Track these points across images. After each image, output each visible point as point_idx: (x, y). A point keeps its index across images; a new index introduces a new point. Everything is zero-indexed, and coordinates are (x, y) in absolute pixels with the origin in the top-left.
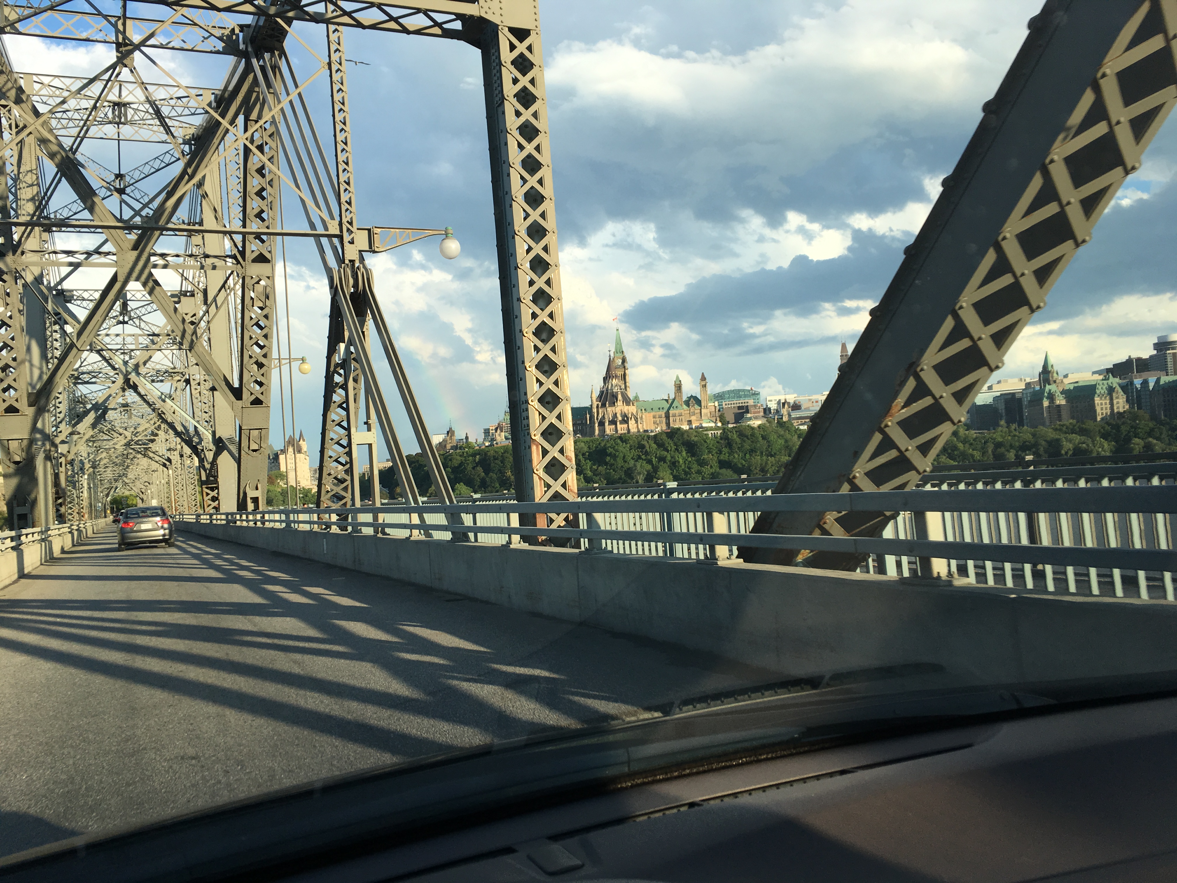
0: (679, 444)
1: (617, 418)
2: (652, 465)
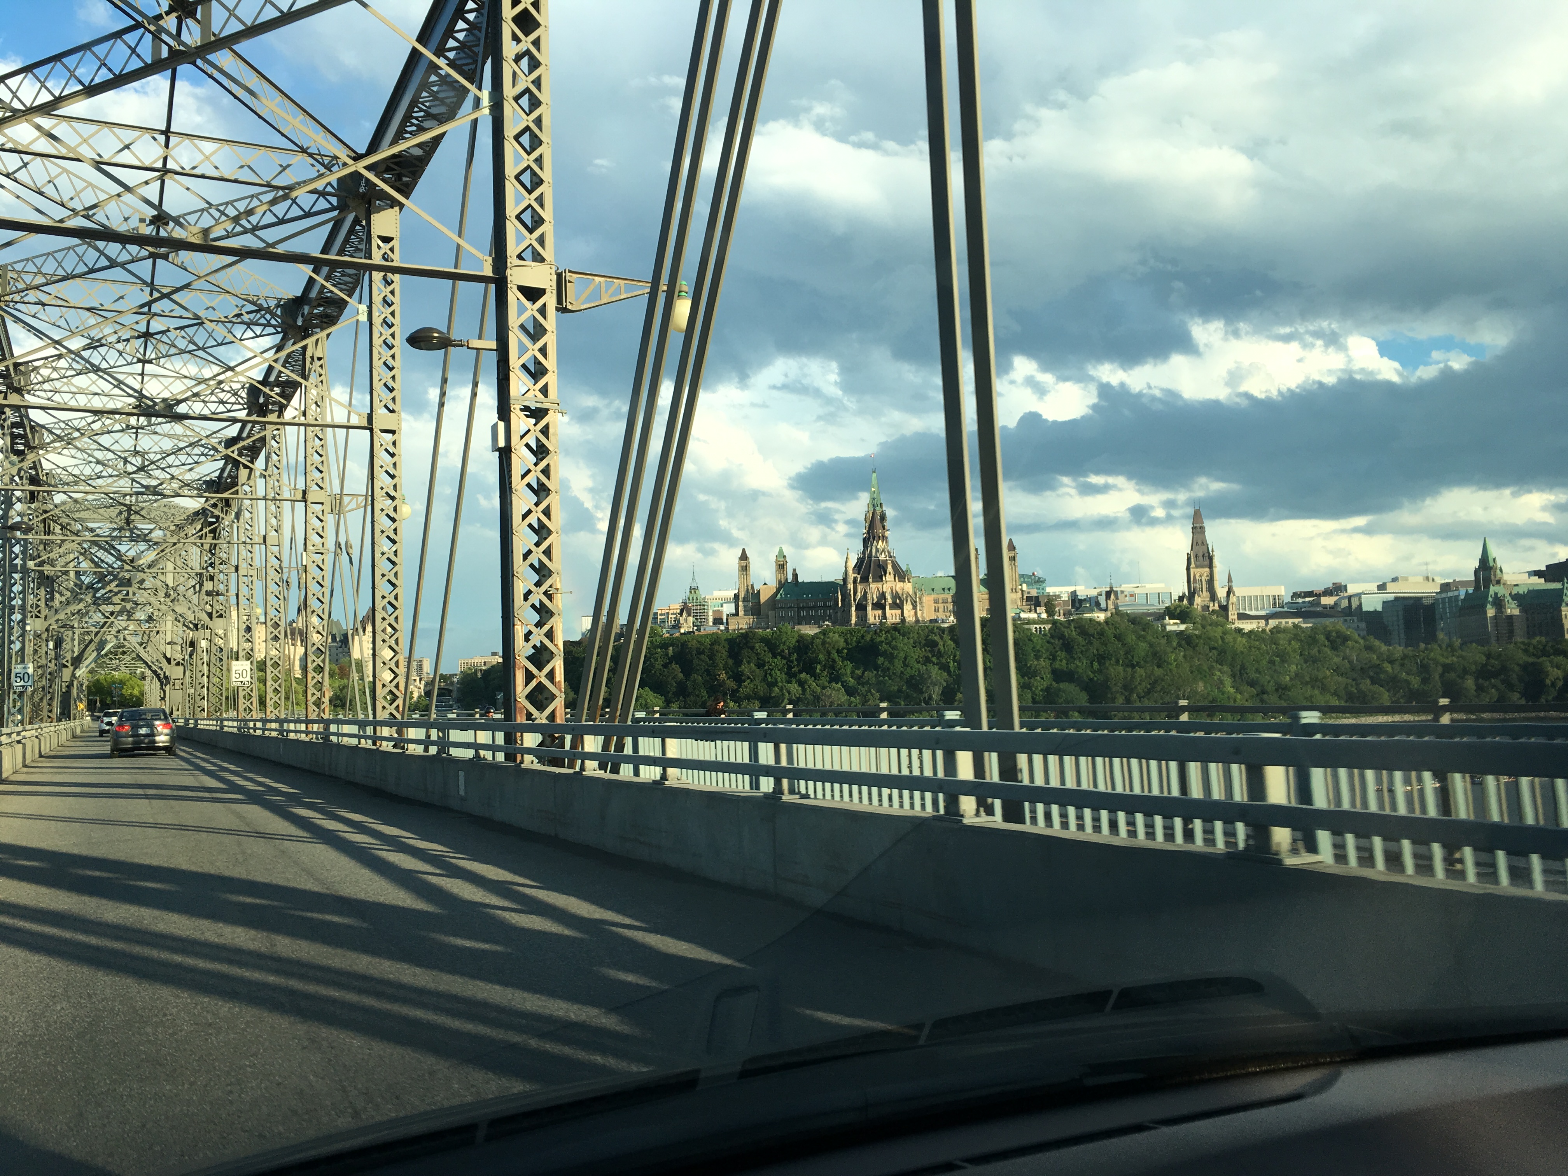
1: (885, 599)
2: (949, 672)
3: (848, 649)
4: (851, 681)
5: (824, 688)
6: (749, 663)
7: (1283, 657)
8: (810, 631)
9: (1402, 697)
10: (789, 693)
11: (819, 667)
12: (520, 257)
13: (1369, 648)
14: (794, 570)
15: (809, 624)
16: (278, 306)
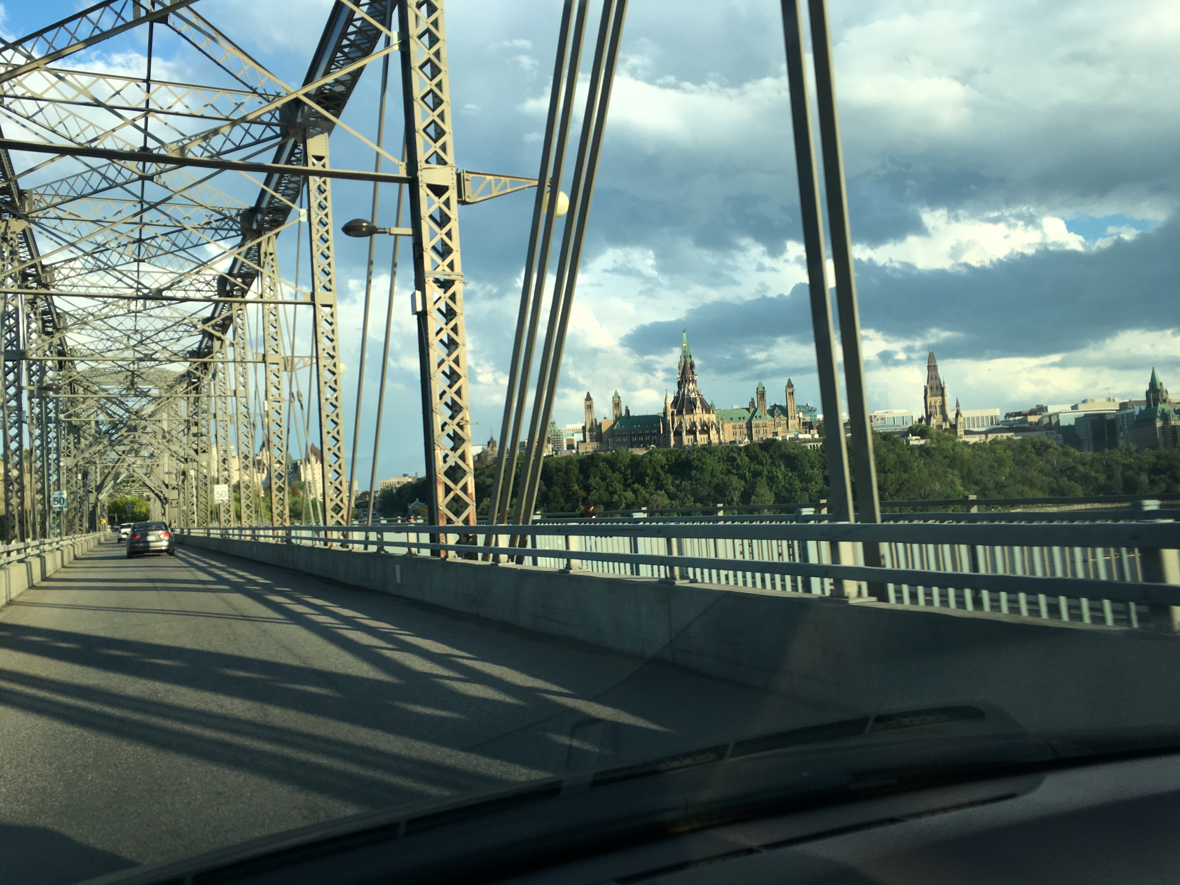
0: (775, 457)
1: (696, 427)
2: (746, 481)
3: (669, 465)
4: (672, 489)
5: (651, 494)
6: (595, 477)
7: (1000, 462)
8: (640, 452)
9: (1092, 490)
10: (626, 498)
11: (647, 479)
12: (427, 162)
13: (1066, 454)
14: (627, 407)
15: (639, 447)
16: (237, 215)
